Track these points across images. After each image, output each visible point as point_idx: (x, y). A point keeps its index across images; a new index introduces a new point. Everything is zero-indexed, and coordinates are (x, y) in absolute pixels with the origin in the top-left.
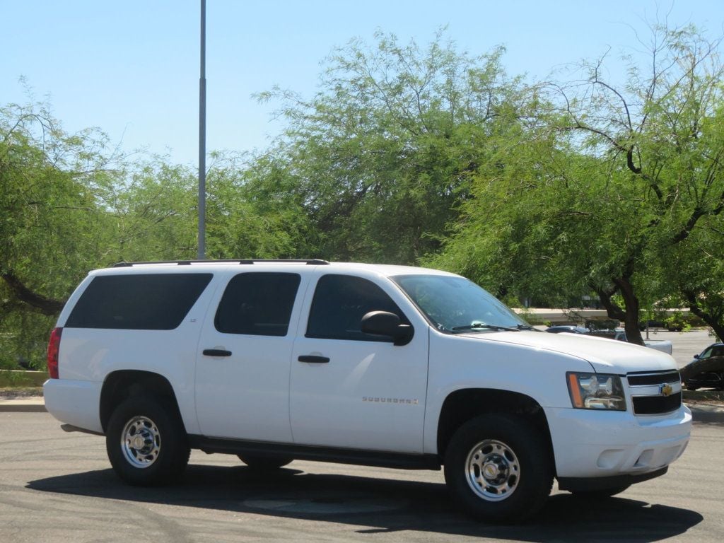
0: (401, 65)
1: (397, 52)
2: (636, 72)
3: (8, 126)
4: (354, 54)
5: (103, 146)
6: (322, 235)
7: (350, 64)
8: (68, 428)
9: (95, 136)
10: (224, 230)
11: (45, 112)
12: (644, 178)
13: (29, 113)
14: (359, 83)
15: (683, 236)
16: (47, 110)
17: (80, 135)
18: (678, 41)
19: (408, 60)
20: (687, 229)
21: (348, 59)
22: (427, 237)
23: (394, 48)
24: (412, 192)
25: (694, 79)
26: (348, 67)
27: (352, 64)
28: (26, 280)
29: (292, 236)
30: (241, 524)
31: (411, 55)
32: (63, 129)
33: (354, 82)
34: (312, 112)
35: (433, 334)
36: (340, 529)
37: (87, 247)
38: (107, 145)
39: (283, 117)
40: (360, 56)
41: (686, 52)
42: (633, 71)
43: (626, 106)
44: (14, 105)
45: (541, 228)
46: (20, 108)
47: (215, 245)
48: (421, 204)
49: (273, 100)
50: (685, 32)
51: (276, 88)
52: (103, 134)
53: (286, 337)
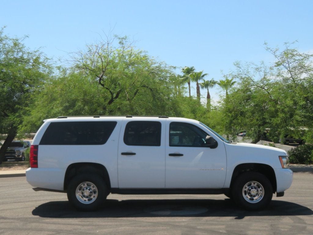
8: (37, 189)
35: (226, 144)
53: (160, 146)
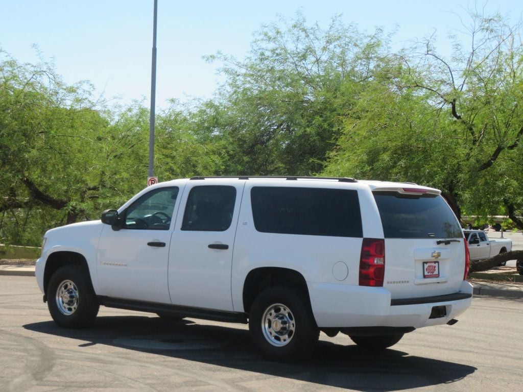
0: (307, 39)
1: (304, 30)
2: (459, 47)
3: (26, 78)
4: (274, 31)
5: (90, 94)
6: (246, 159)
7: (270, 38)
9: (86, 87)
10: (175, 153)
11: (50, 69)
12: (464, 122)
13: (39, 70)
14: (277, 52)
15: (488, 164)
16: (52, 68)
17: (75, 86)
18: (488, 25)
19: (312, 36)
20: (492, 159)
21: (270, 34)
22: (313, 161)
23: (303, 27)
24: (308, 130)
25: (500, 53)
26: (269, 39)
27: (273, 37)
28: (41, 185)
29: (223, 158)
30: (99, 354)
31: (314, 34)
32: (63, 81)
33: (273, 51)
34: (243, 71)
36: (163, 360)
37: (78, 163)
38: (92, 93)
39: (223, 73)
40: (278, 32)
41: (494, 34)
42: (457, 46)
43: (451, 72)
44: (29, 64)
45: (386, 157)
46: (33, 66)
47: (167, 163)
48: (315, 138)
49: (216, 60)
50: (493, 20)
51: (219, 53)
52: (91, 85)
